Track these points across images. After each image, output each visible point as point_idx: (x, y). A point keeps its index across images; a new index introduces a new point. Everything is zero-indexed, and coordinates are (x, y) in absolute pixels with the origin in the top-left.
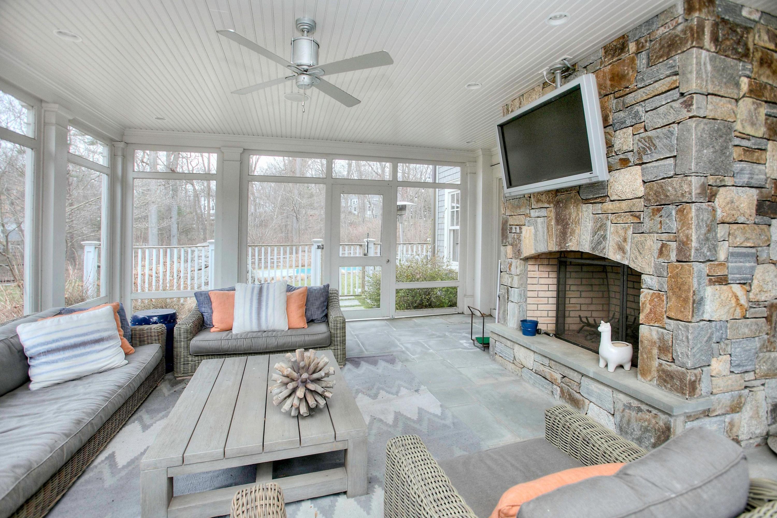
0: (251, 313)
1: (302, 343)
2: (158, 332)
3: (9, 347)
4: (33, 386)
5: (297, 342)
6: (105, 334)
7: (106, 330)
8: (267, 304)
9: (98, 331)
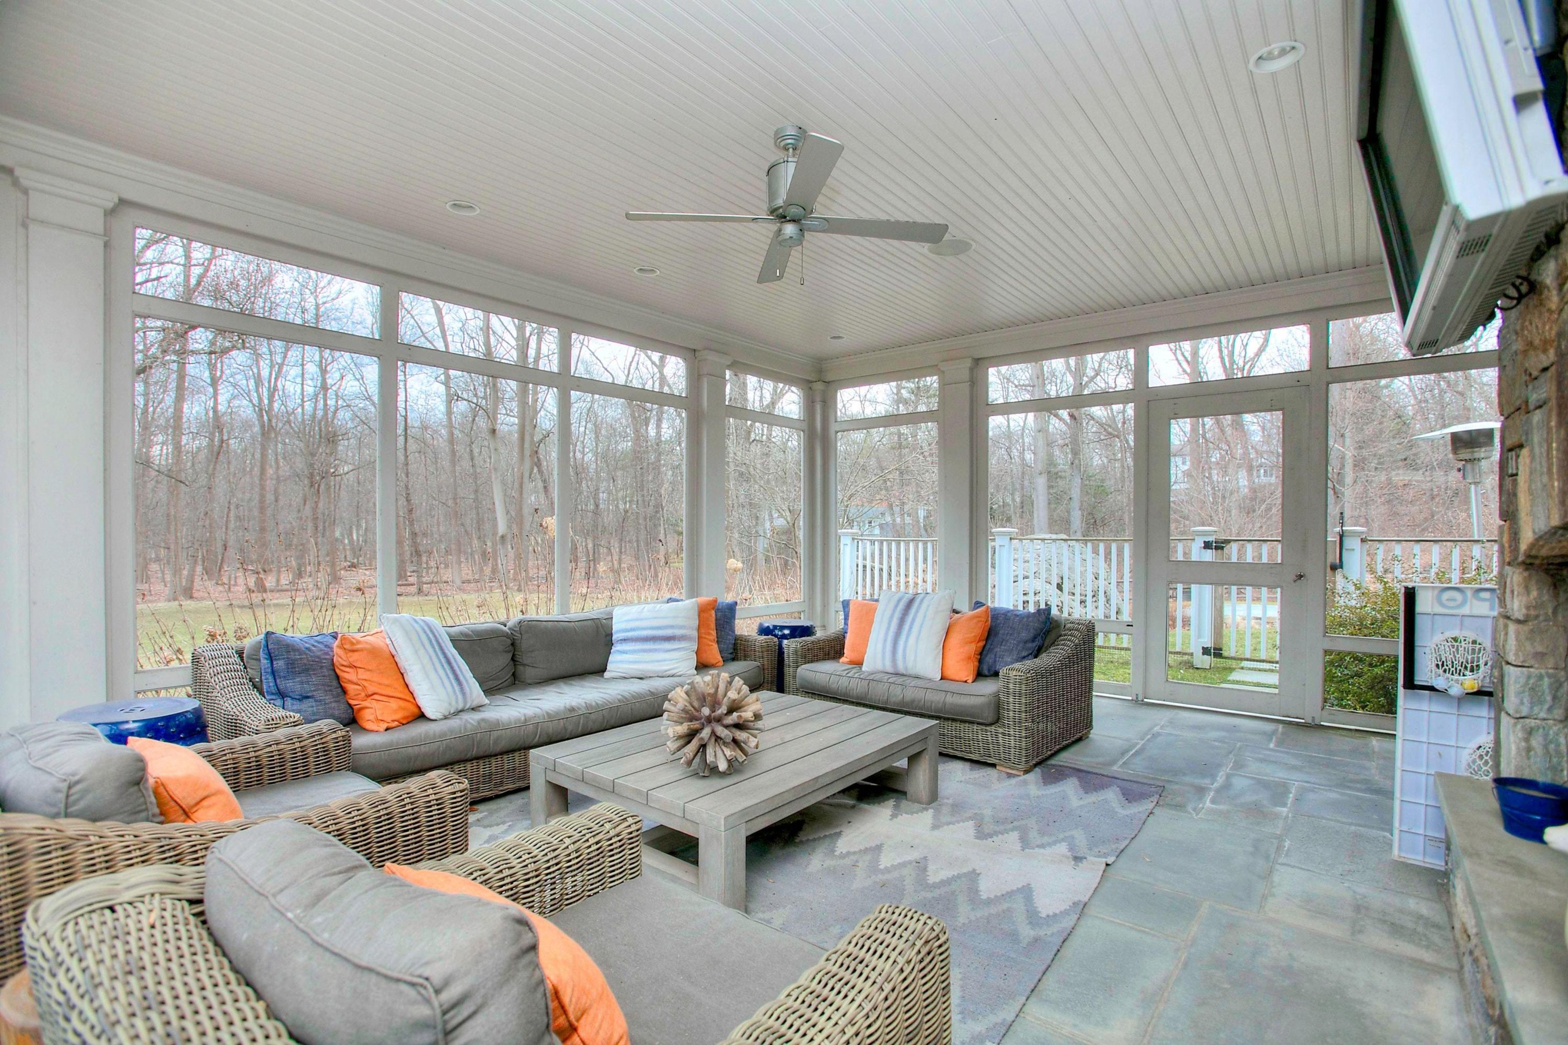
0: (885, 641)
1: (940, 705)
2: (762, 647)
3: (597, 627)
4: (607, 675)
5: (932, 702)
6: (678, 632)
7: (681, 627)
8: (911, 628)
9: (672, 627)
